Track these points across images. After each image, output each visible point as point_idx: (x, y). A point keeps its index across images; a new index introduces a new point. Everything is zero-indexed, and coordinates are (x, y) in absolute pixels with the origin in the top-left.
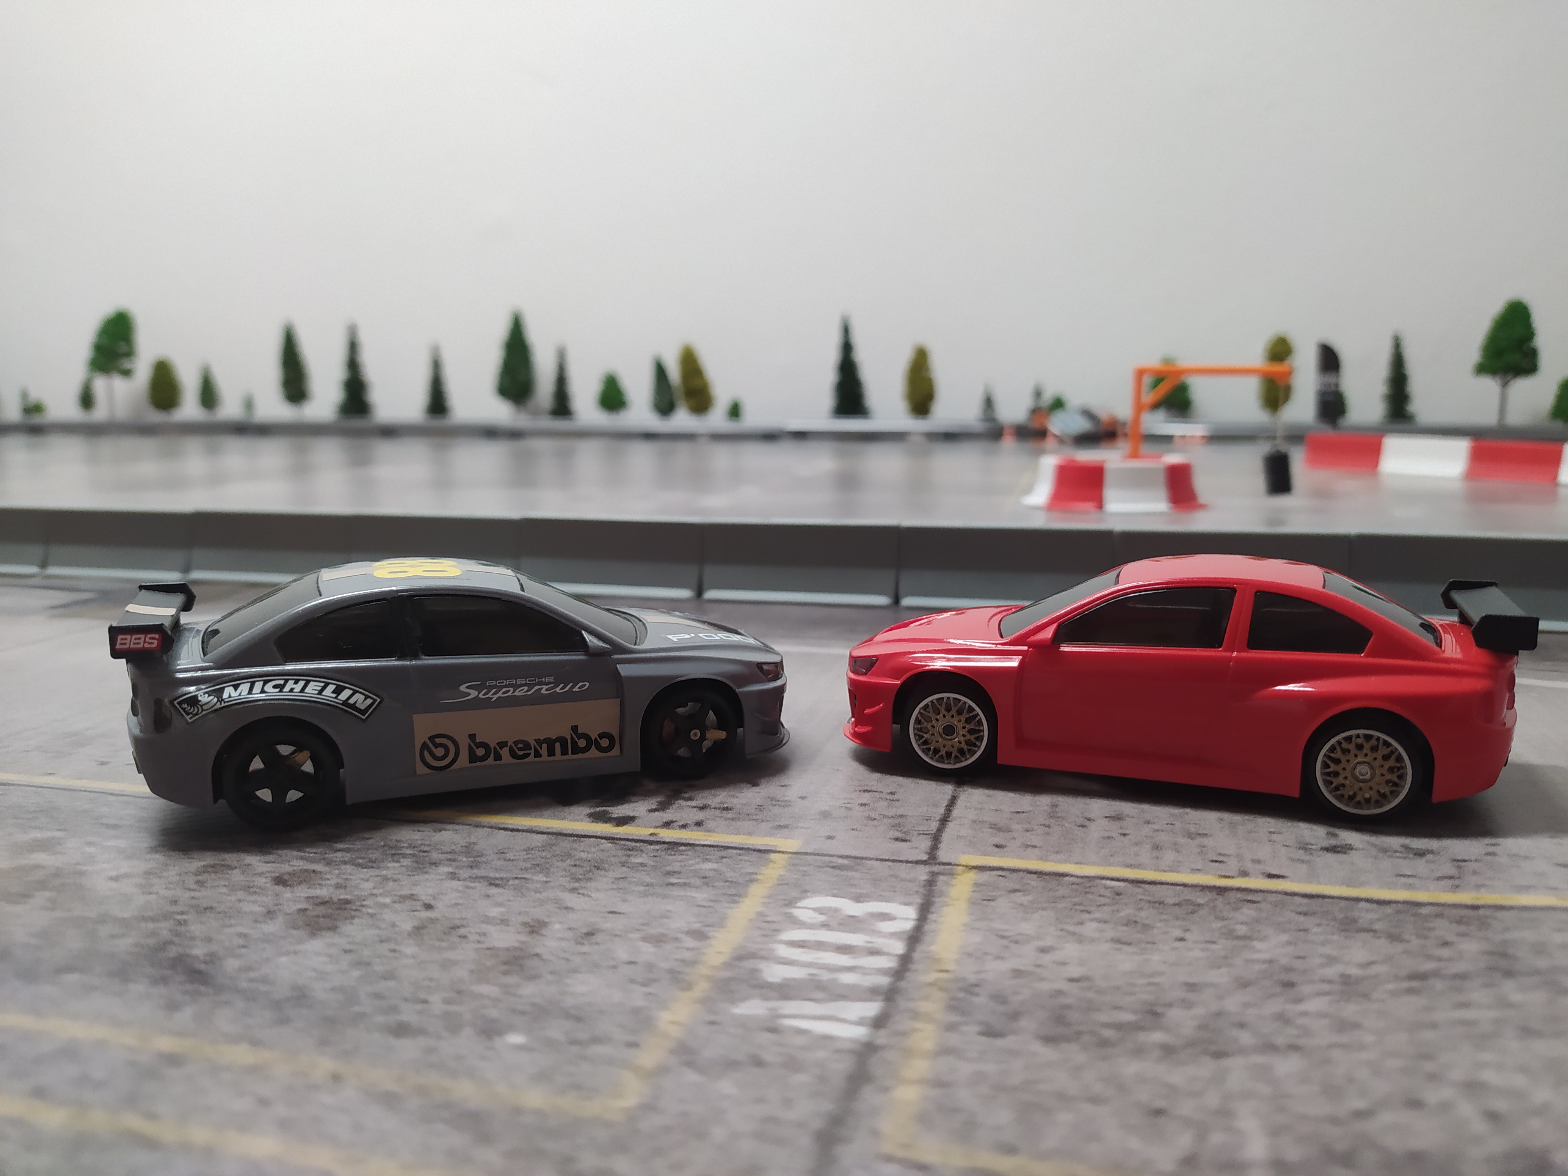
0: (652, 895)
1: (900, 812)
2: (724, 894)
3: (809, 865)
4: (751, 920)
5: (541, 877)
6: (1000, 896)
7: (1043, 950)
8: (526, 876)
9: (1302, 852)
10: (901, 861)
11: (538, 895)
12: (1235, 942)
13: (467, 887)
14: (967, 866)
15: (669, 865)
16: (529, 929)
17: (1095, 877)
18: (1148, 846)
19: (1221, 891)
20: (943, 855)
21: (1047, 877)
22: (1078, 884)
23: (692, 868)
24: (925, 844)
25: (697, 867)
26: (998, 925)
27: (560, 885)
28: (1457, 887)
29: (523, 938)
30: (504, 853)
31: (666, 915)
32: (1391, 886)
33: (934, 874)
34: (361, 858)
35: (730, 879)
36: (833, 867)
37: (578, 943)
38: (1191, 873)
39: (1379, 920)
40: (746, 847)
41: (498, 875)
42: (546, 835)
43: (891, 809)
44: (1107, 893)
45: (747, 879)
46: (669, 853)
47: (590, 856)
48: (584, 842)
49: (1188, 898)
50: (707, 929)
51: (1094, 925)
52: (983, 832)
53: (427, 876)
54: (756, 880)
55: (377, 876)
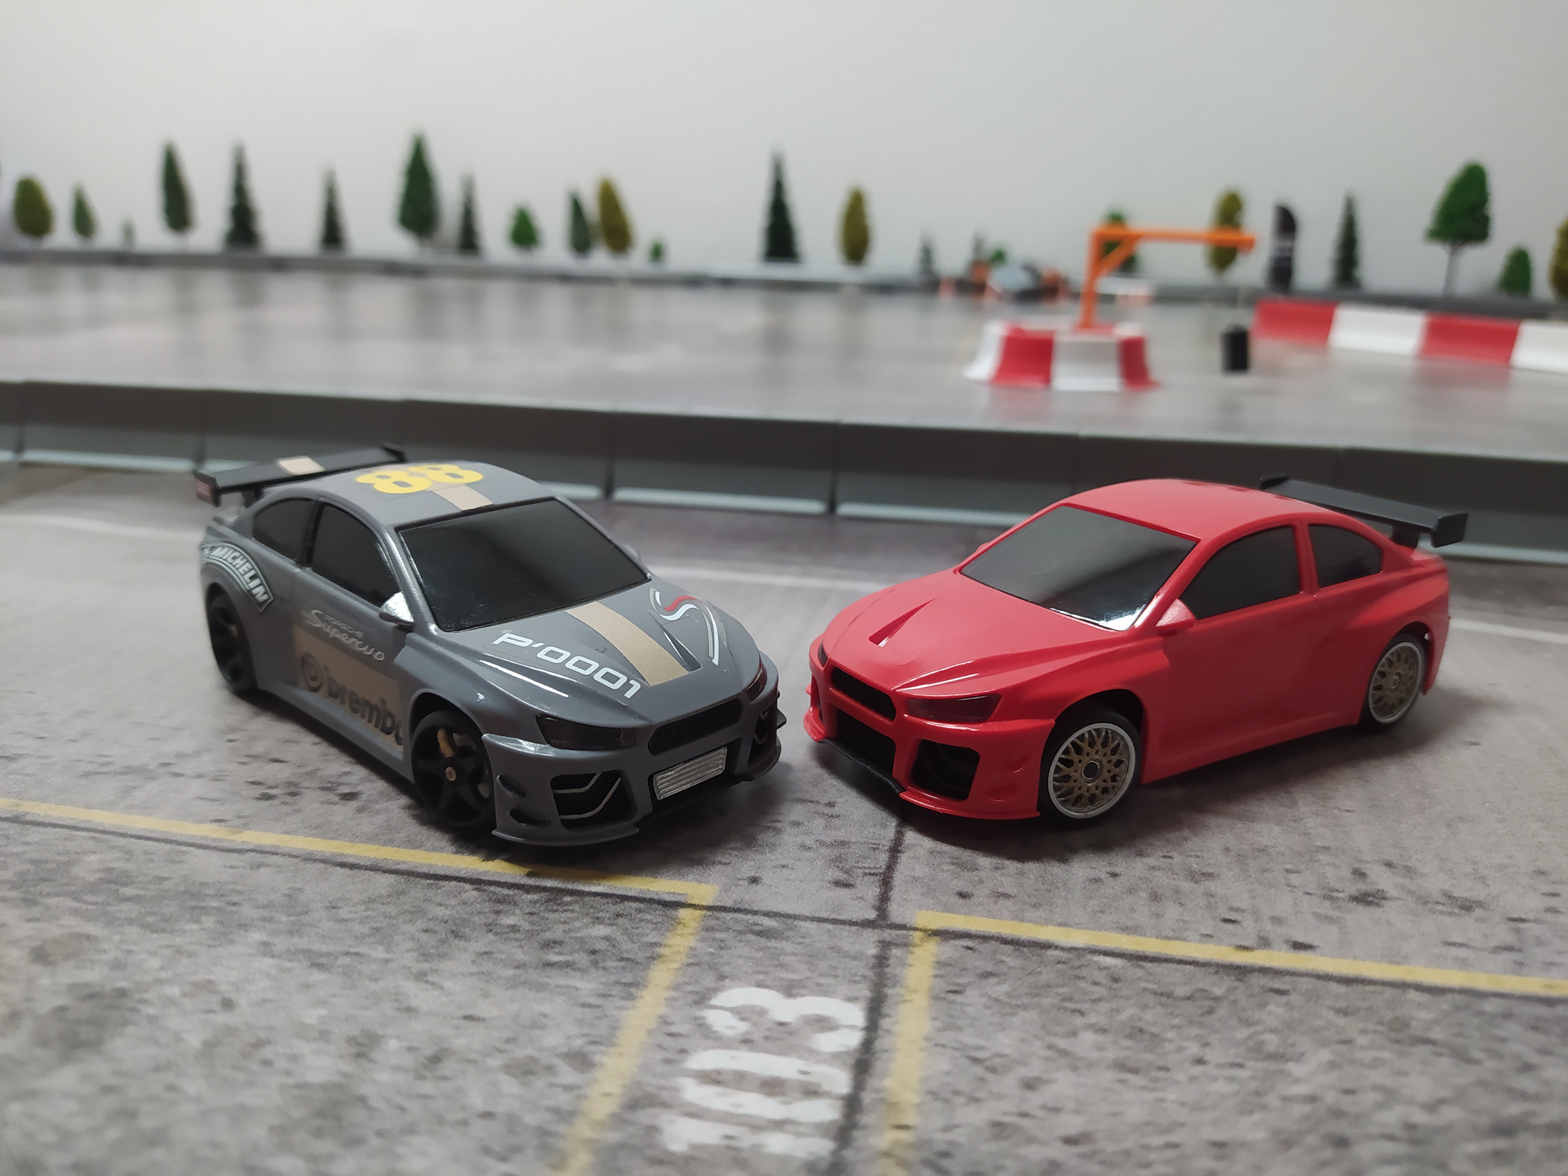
0: (524, 983)
1: (841, 835)
2: (617, 983)
3: (728, 929)
4: (650, 1032)
5: (379, 953)
6: (968, 984)
7: (1030, 1085)
8: (362, 950)
9: (1327, 903)
10: (843, 922)
11: (373, 986)
12: (1266, 1064)
13: (282, 970)
14: (925, 931)
15: (549, 930)
16: (354, 1050)
17: (1085, 949)
18: (1143, 895)
19: (1241, 971)
20: (897, 912)
21: (1025, 949)
22: (1064, 962)
23: (579, 935)
24: (871, 891)
25: (585, 932)
26: (969, 1039)
27: (404, 967)
28: (1521, 964)
29: (346, 1066)
30: (336, 908)
31: (538, 1024)
32: (1438, 961)
33: (885, 945)
34: (151, 914)
35: (625, 955)
36: (759, 934)
37: (419, 1077)
38: (1201, 942)
39: (1436, 1022)
40: (648, 896)
41: (324, 948)
42: (394, 876)
43: (829, 832)
44: (1101, 977)
45: (648, 955)
46: (550, 907)
47: (448, 912)
48: (443, 889)
49: (1201, 985)
50: (592, 1048)
51: (1088, 1037)
52: (943, 871)
53: (232, 949)
54: (660, 956)
55: (168, 946)
